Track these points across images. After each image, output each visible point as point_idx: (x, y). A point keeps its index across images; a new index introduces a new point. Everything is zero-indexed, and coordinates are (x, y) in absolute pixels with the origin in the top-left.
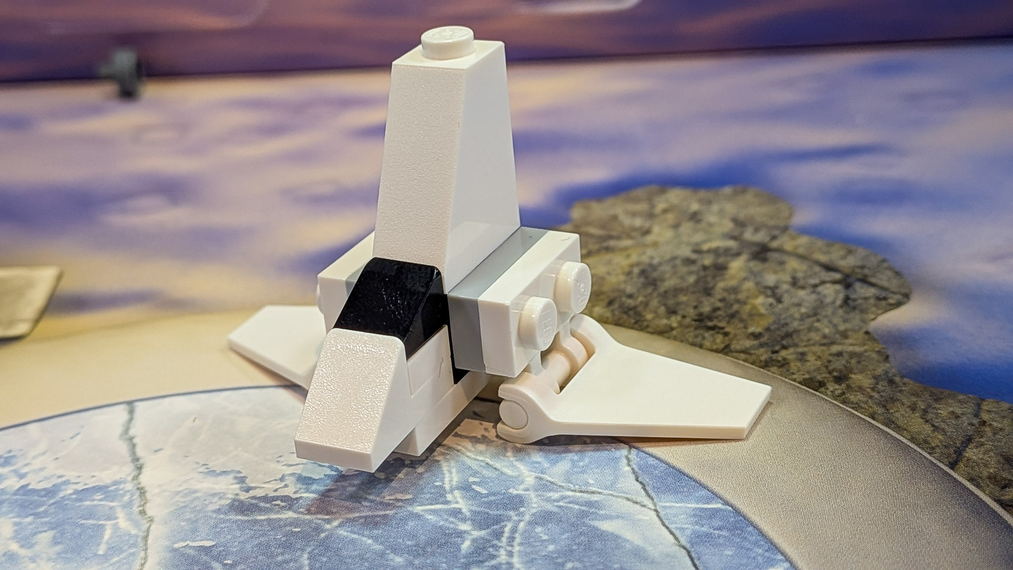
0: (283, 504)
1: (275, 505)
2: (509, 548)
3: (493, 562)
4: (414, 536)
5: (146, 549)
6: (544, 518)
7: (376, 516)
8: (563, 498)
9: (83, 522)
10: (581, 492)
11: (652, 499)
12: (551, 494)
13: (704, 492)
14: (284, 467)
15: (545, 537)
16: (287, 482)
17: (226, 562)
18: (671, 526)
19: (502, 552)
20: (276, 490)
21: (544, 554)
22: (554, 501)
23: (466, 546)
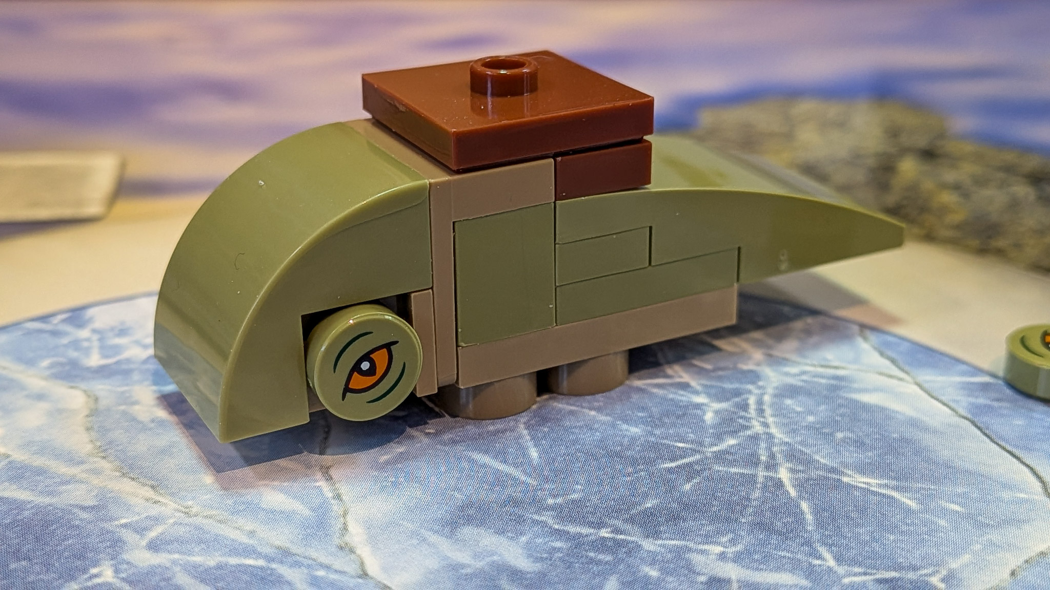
2: (762, 420)
3: (749, 433)
6: (791, 391)
8: (804, 373)
10: (822, 366)
11: (907, 373)
13: (964, 367)
15: (799, 409)
18: (943, 398)
19: (754, 423)
21: (804, 424)
22: (795, 375)
23: (709, 417)
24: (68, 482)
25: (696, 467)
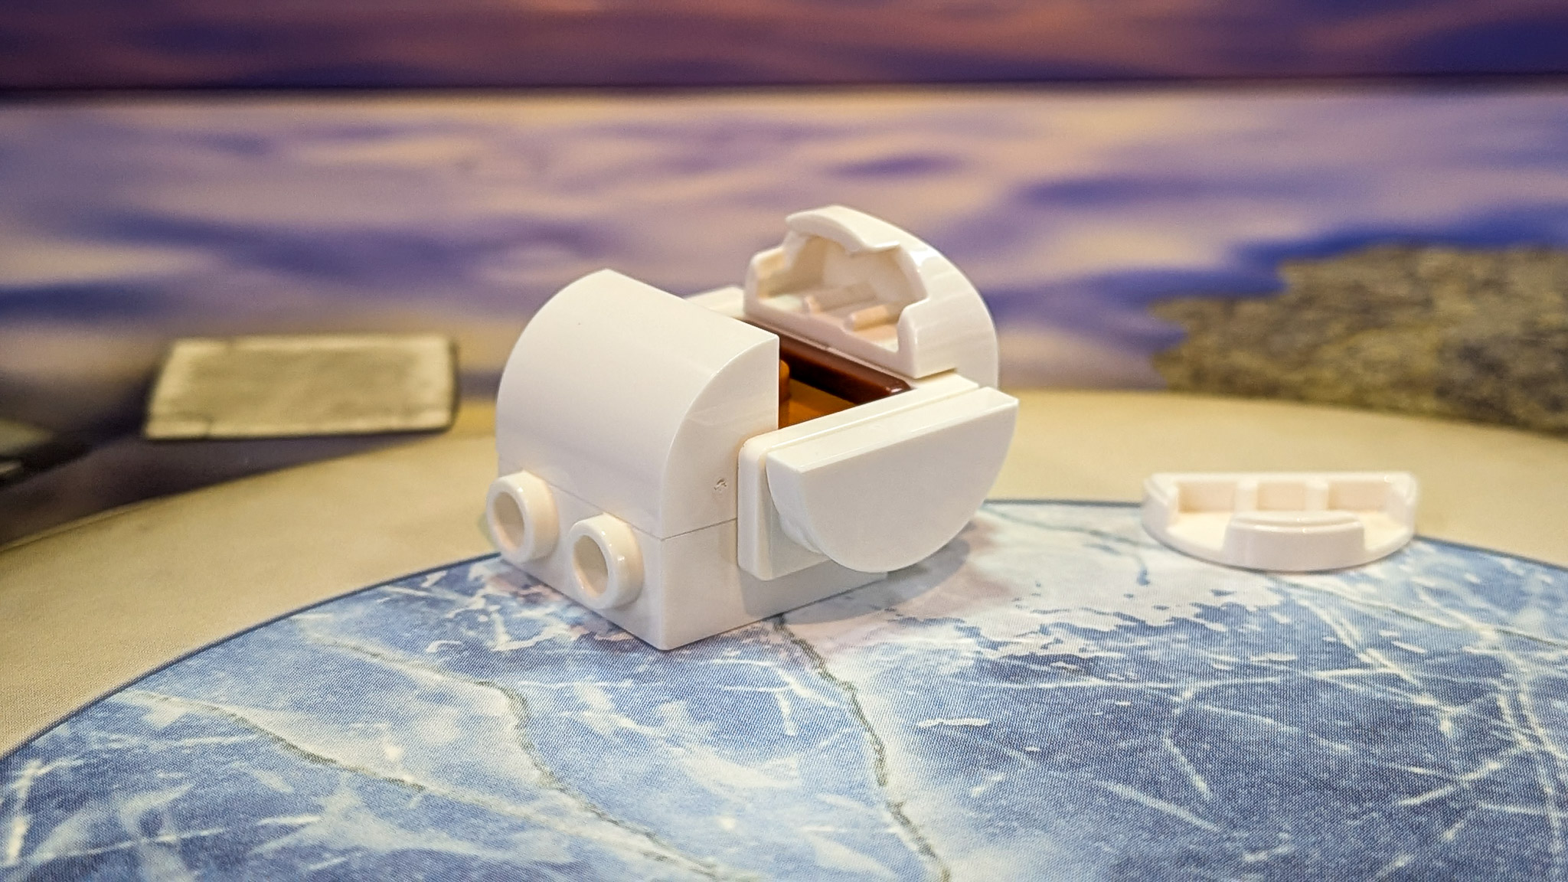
0: (1074, 667)
1: (1059, 668)
2: (1527, 731)
3: (1514, 751)
4: (1343, 715)
5: (870, 729)
7: (1254, 685)
9: (728, 688)
12: (1540, 654)
14: (1036, 615)
16: (1059, 636)
17: (1029, 749)
19: (1518, 736)
20: (1045, 647)
22: (1554, 664)
23: (1446, 727)
24: (521, 828)
25: (1452, 804)
